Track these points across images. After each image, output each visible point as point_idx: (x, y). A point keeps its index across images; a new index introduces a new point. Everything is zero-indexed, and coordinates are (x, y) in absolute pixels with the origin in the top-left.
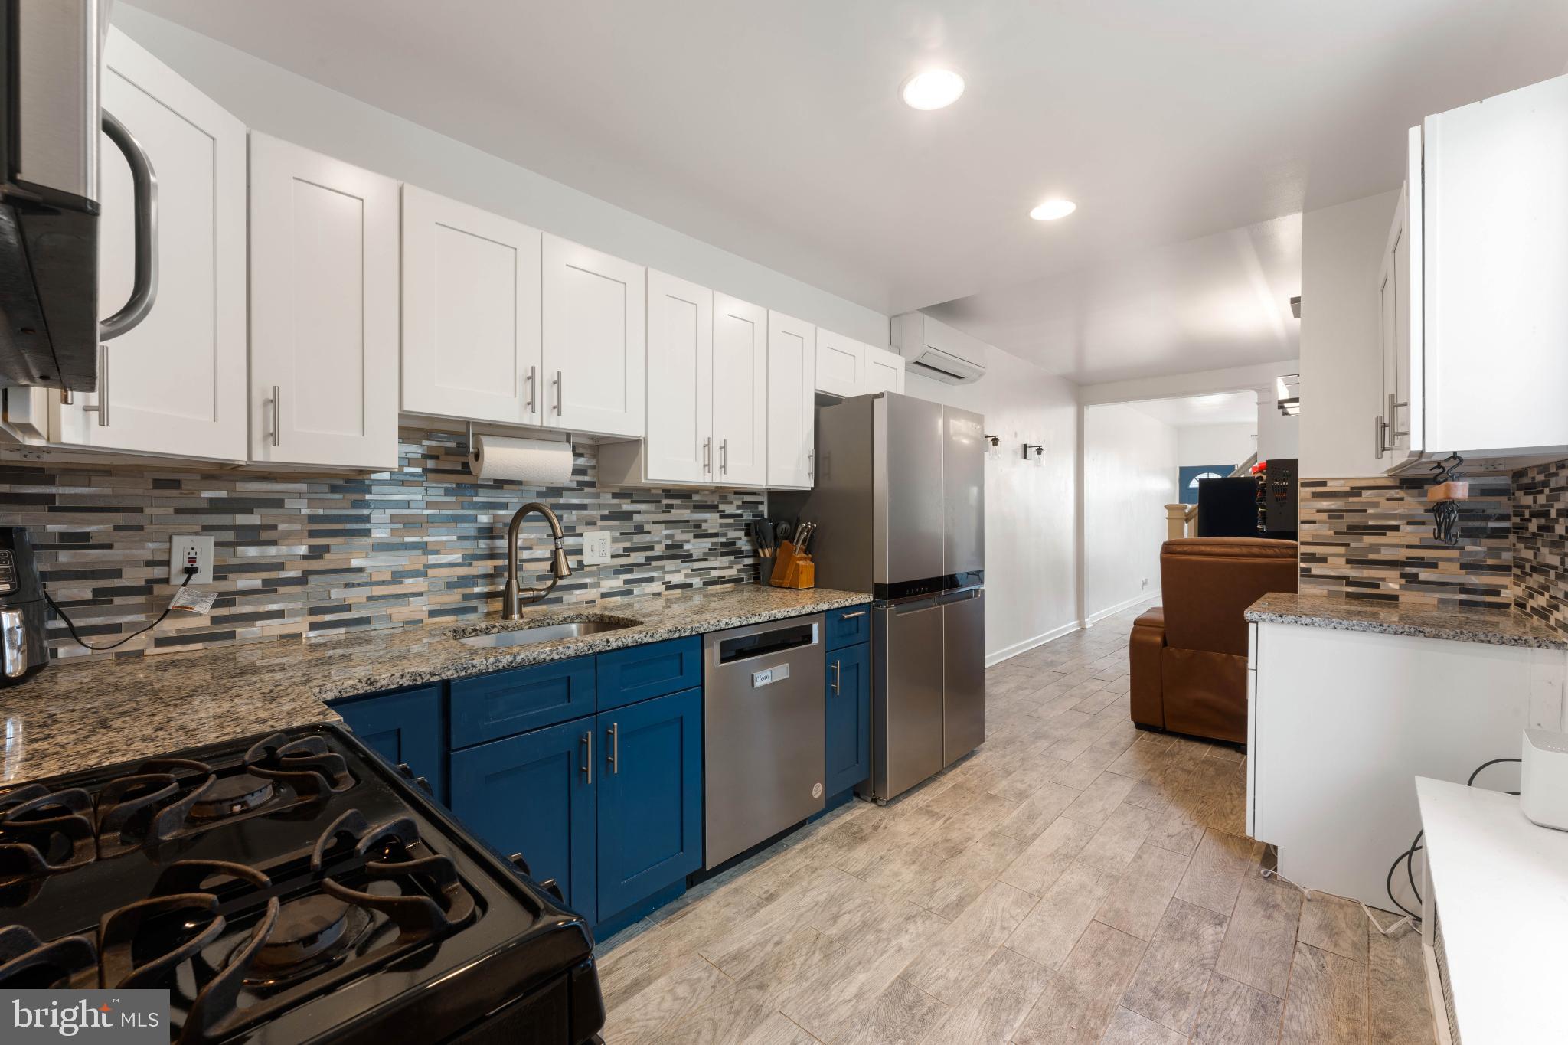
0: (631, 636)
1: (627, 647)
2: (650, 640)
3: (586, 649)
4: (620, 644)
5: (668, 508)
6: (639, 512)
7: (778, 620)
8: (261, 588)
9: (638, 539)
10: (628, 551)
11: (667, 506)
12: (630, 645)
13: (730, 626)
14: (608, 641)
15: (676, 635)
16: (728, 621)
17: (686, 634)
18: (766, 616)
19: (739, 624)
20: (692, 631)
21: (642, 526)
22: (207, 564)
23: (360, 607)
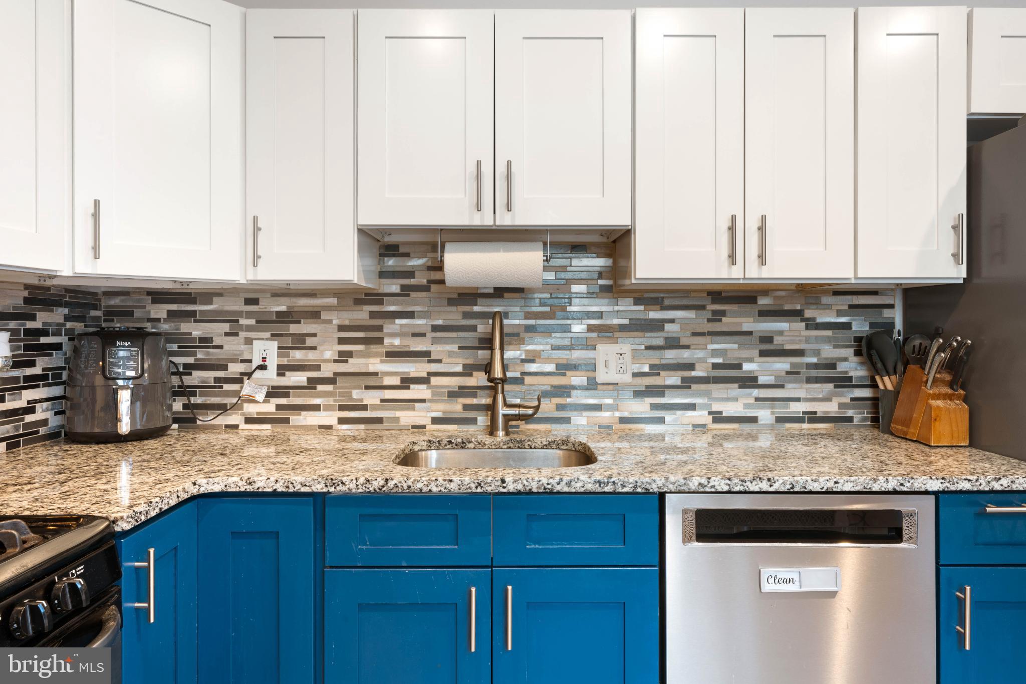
0: (537, 479)
1: (530, 492)
2: (566, 489)
3: (473, 486)
4: (520, 487)
5: (718, 316)
6: (672, 321)
7: (811, 492)
8: (306, 385)
9: (671, 356)
10: (656, 370)
11: (714, 312)
12: (535, 490)
13: (708, 490)
14: (503, 481)
15: (609, 489)
16: (704, 481)
17: (625, 490)
18: (784, 483)
19: (726, 488)
20: (636, 487)
21: (677, 339)
22: (273, 363)
23: (375, 407)
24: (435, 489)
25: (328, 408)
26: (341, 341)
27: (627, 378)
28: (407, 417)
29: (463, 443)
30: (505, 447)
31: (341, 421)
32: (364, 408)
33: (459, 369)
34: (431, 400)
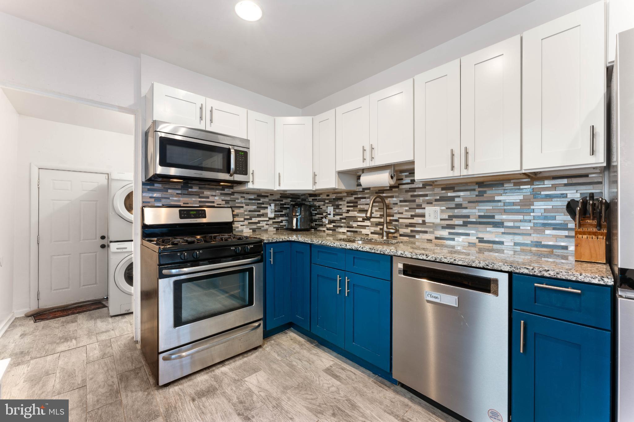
0: (354, 245)
1: (352, 250)
2: (361, 250)
3: (339, 245)
4: (350, 247)
5: (481, 194)
6: (459, 197)
8: (339, 219)
9: (457, 212)
10: (451, 218)
11: (479, 192)
12: (354, 249)
13: (404, 256)
14: (346, 245)
15: (373, 251)
16: (402, 252)
17: (378, 252)
19: (410, 256)
20: (381, 251)
21: (461, 205)
22: (332, 213)
23: (356, 228)
24: (331, 246)
25: (345, 227)
26: (348, 207)
27: (438, 221)
28: (364, 231)
29: (371, 239)
30: (383, 242)
31: (348, 231)
32: (353, 227)
33: (378, 216)
34: (371, 226)
